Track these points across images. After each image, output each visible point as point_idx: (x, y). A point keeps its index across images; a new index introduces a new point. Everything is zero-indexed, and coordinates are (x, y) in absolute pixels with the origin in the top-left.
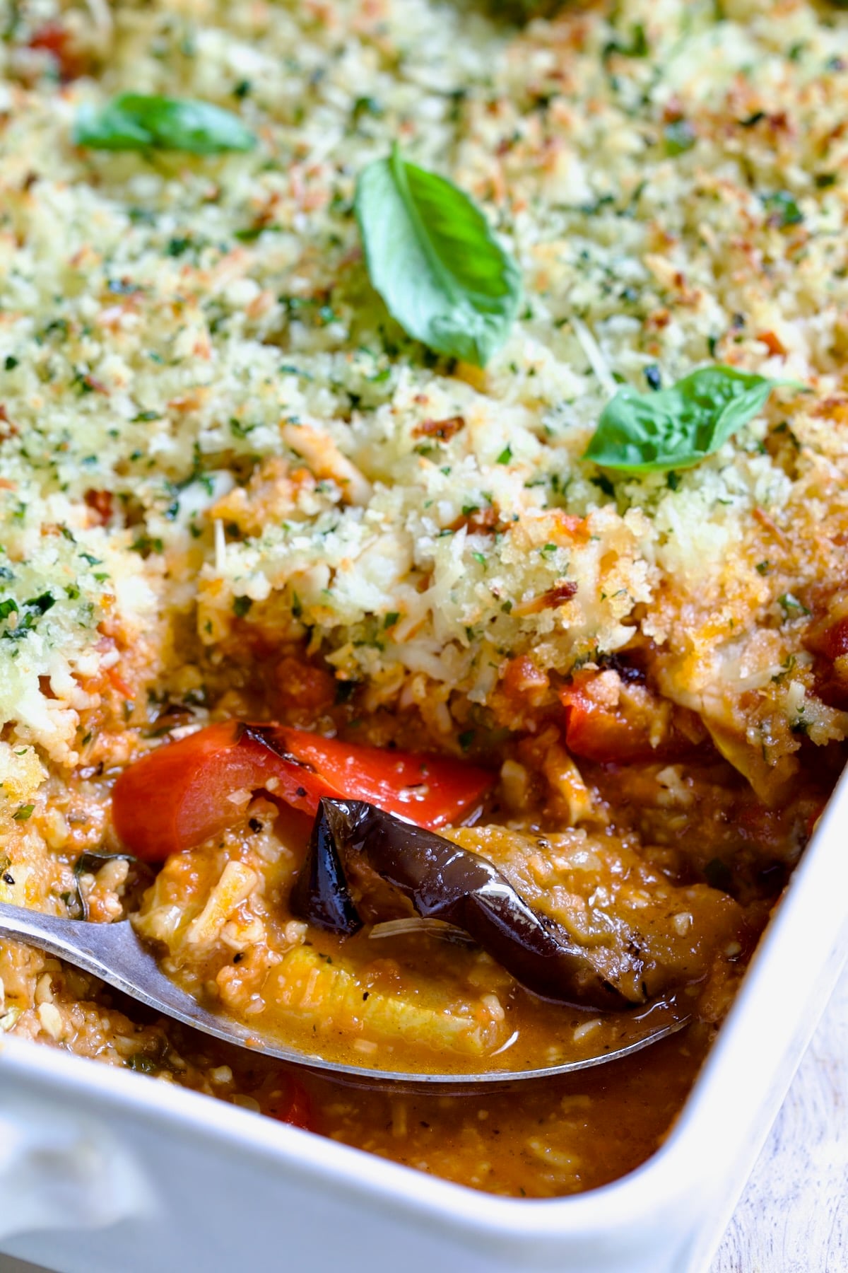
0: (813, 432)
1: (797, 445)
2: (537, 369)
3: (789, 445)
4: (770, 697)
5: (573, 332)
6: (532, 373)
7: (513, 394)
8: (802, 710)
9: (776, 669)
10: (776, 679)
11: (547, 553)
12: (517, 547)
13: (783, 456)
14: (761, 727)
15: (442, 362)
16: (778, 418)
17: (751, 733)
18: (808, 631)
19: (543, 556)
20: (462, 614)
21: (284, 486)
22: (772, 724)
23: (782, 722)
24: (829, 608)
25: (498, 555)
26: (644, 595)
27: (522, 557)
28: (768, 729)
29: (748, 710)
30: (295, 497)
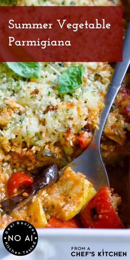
0: (104, 74)
1: (101, 78)
2: (47, 76)
3: (100, 78)
4: (117, 125)
5: (49, 67)
6: (46, 77)
7: (44, 82)
8: (125, 126)
9: (116, 120)
10: (117, 121)
11: (68, 111)
12: (61, 111)
13: (99, 80)
14: (118, 131)
15: (27, 79)
16: (95, 73)
17: (116, 133)
18: (119, 111)
19: (67, 112)
20: (55, 127)
21: (8, 113)
22: (120, 130)
23: (122, 129)
24: (122, 105)
25: (58, 114)
26: (87, 113)
27: (62, 113)
28: (119, 131)
29: (113, 129)
30: (10, 115)
